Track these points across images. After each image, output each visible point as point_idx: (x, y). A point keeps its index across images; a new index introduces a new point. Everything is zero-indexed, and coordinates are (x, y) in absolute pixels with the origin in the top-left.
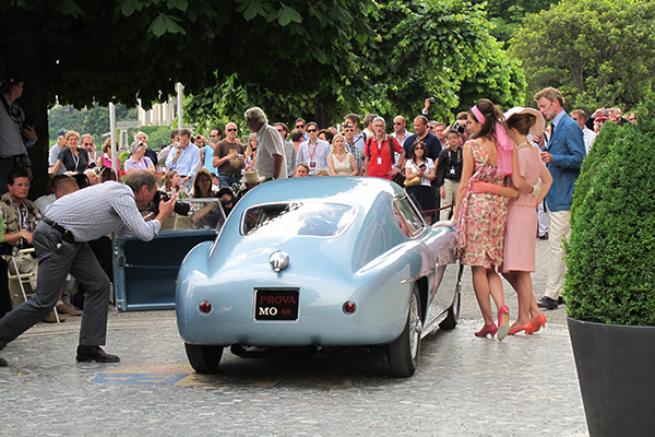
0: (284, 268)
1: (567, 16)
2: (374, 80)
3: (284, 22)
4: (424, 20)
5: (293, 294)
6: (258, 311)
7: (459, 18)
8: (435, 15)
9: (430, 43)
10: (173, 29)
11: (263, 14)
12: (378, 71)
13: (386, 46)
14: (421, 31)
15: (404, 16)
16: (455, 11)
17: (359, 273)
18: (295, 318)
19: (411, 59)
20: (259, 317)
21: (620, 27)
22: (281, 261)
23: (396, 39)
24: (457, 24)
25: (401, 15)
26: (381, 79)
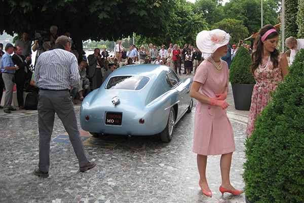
0: (117, 104)
1: (223, 23)
2: (180, 36)
3: (142, 15)
4: (191, 22)
5: (120, 114)
6: (106, 120)
7: (200, 21)
8: (194, 21)
9: (193, 27)
10: (106, 16)
11: (135, 12)
12: (181, 34)
13: (183, 28)
14: (191, 24)
15: (187, 21)
16: (199, 20)
17: (147, 107)
18: (120, 124)
19: (188, 31)
20: (107, 123)
21: (234, 26)
22: (116, 101)
23: (185, 26)
24: (199, 23)
25: (186, 21)
26: (182, 35)
